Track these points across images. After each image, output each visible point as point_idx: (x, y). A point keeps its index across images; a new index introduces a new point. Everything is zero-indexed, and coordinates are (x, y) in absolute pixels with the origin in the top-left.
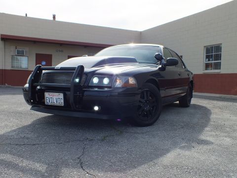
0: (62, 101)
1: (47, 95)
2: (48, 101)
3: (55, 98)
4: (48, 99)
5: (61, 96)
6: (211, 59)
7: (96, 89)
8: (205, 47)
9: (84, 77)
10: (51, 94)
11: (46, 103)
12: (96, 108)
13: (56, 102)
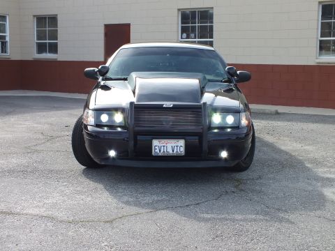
0: (183, 149)
1: (155, 143)
2: (157, 151)
4: (156, 147)
5: (181, 143)
6: (192, 35)
8: (179, 10)
10: (163, 141)
11: (153, 153)
12: (224, 154)
13: (171, 152)
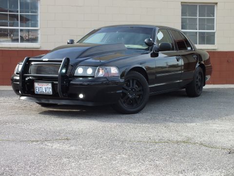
0: (51, 90)
2: (37, 90)
3: (44, 88)
4: (37, 88)
5: (50, 86)
7: (81, 79)
9: (70, 68)
10: (40, 84)
11: (35, 92)
12: (81, 96)
13: (45, 92)
